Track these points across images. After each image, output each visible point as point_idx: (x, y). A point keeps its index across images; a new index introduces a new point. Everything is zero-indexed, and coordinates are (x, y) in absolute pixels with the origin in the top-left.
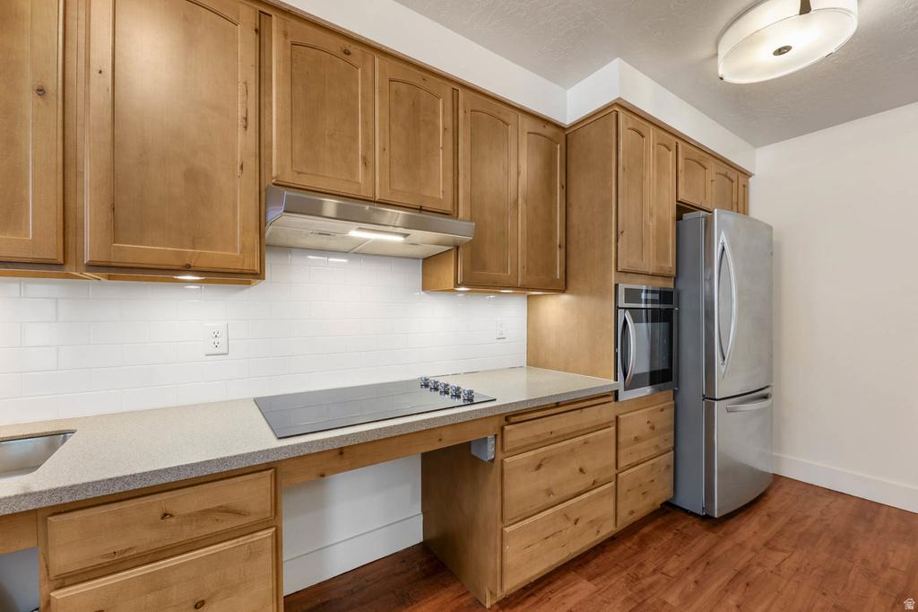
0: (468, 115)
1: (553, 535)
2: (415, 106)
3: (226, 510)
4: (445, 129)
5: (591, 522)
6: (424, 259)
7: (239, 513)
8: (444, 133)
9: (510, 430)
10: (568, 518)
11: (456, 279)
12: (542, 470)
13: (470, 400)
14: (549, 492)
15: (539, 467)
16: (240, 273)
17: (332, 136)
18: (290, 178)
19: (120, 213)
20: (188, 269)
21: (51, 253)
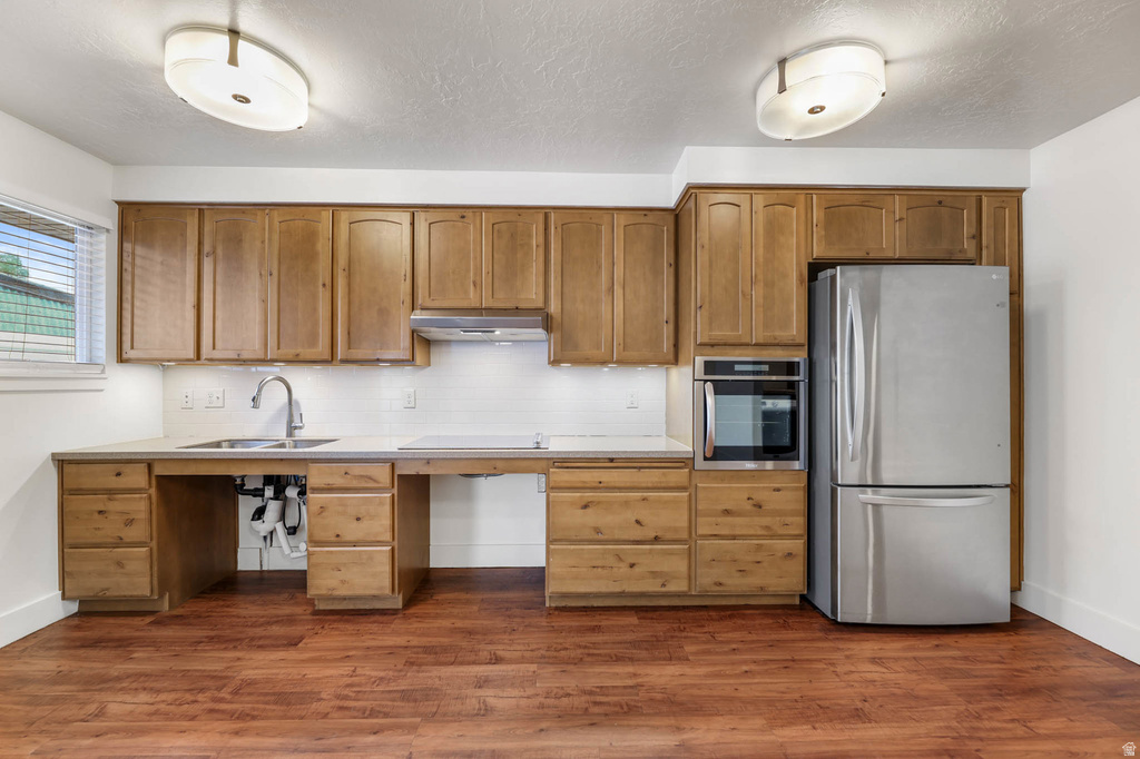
0: (559, 230)
1: (603, 567)
2: (513, 236)
3: (370, 478)
4: (537, 246)
5: (652, 572)
7: (375, 481)
8: (537, 250)
9: (554, 472)
10: (620, 559)
11: (549, 358)
12: (589, 510)
14: (598, 530)
15: (585, 507)
16: (403, 361)
17: (453, 273)
18: (429, 304)
19: (352, 335)
20: (378, 360)
21: (327, 356)
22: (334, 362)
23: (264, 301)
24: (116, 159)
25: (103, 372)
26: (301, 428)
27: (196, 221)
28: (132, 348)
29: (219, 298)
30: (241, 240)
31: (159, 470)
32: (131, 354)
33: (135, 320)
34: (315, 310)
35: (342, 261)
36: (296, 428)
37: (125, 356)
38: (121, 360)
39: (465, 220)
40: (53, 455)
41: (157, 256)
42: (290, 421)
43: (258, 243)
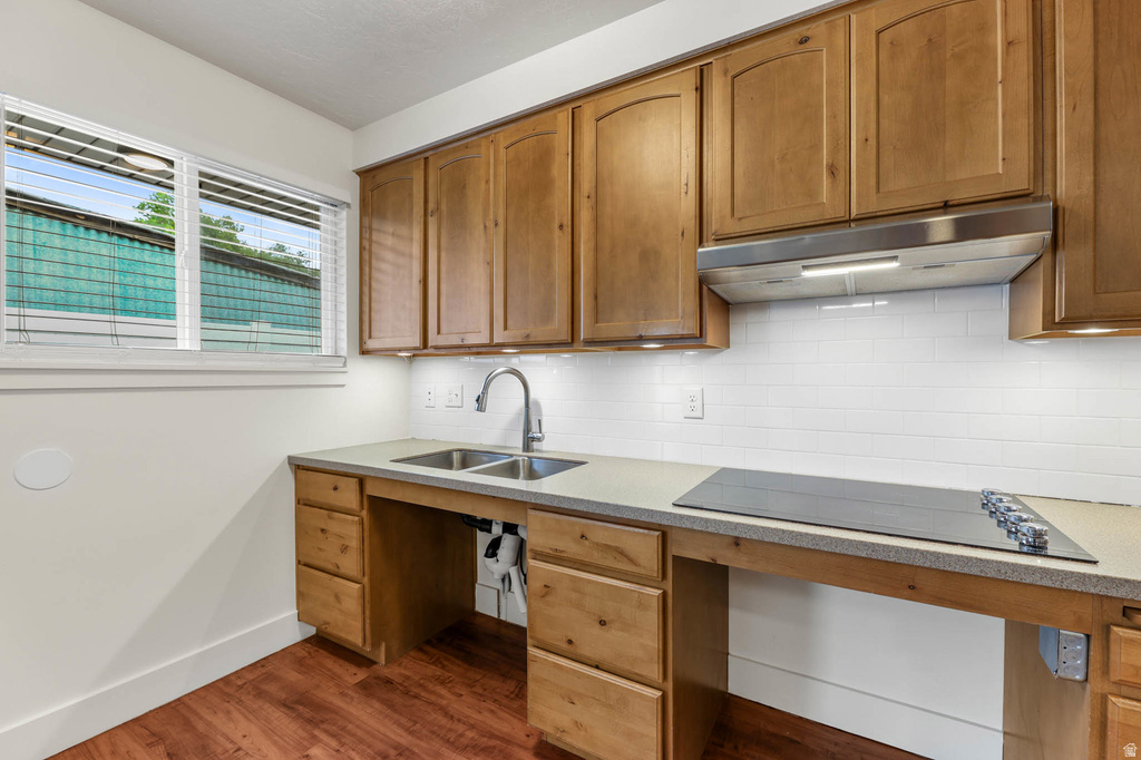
3: (622, 553)
6: (1013, 281)
7: (632, 560)
8: (1006, 53)
9: (1130, 641)
11: (1051, 314)
13: (1037, 547)
16: (682, 338)
17: (783, 158)
18: (732, 227)
19: (600, 300)
20: (641, 339)
21: (565, 336)
22: (576, 346)
23: (490, 264)
24: (353, 122)
25: (345, 365)
26: (539, 440)
27: (422, 172)
28: (370, 337)
29: (443, 268)
30: (464, 186)
31: (371, 490)
32: (371, 344)
33: (373, 305)
34: (549, 266)
35: (586, 185)
36: (533, 439)
37: (365, 347)
38: (364, 352)
39: (810, 45)
40: (289, 458)
41: (389, 228)
42: (527, 429)
43: (483, 185)
